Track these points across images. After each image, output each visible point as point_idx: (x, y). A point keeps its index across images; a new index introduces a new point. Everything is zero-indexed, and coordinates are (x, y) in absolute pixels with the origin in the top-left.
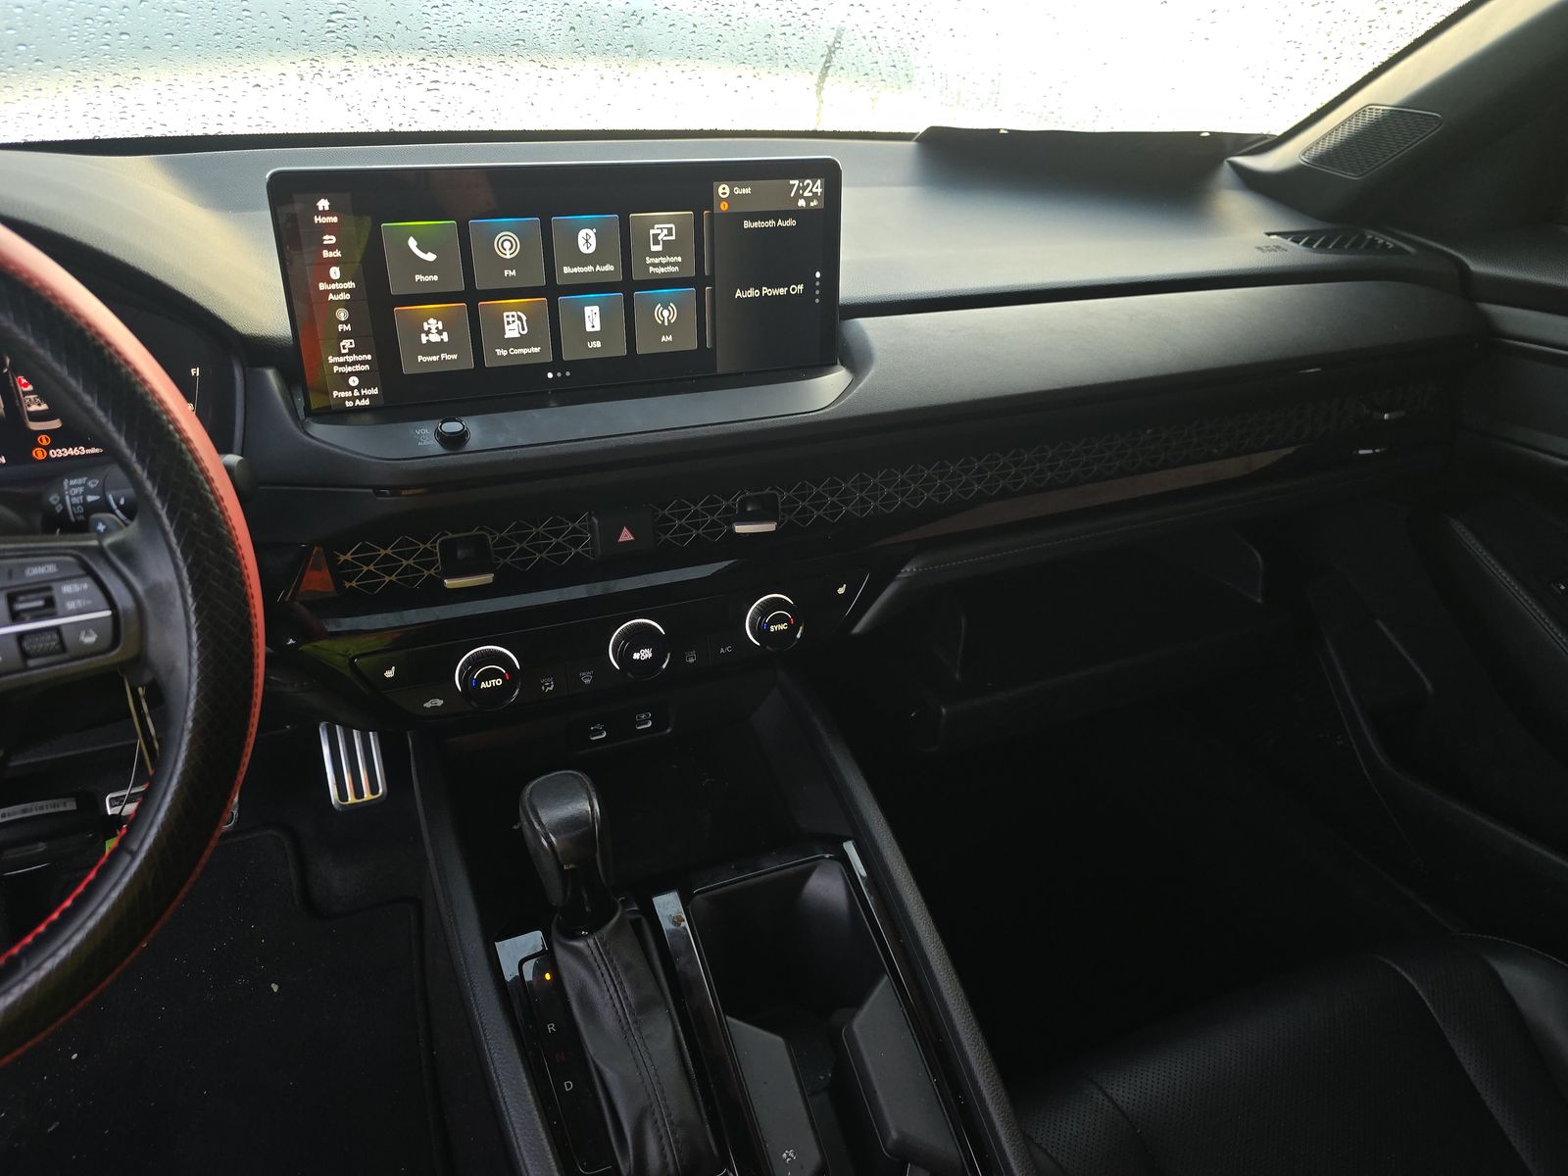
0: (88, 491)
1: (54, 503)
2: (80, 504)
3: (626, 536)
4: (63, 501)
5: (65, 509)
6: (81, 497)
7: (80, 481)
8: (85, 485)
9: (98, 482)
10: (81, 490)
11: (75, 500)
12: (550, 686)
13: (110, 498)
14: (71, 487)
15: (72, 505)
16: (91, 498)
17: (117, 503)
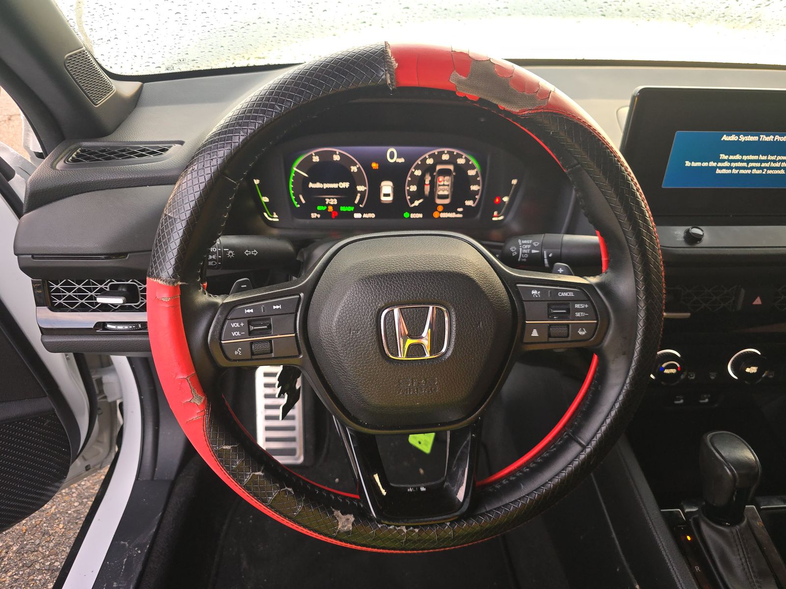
0: (533, 247)
1: (513, 251)
2: (527, 253)
3: (758, 301)
4: (518, 251)
5: (518, 255)
6: (529, 250)
7: (528, 242)
8: (532, 244)
9: (538, 243)
10: (529, 246)
11: (525, 251)
12: (692, 376)
13: (545, 252)
14: (523, 244)
15: (522, 253)
16: (534, 251)
17: (548, 255)
